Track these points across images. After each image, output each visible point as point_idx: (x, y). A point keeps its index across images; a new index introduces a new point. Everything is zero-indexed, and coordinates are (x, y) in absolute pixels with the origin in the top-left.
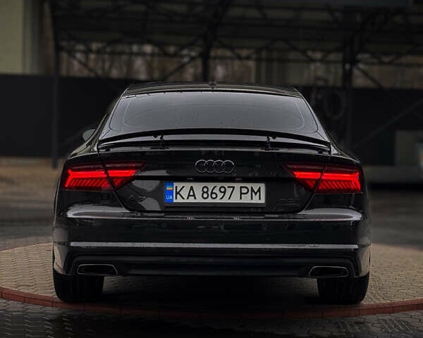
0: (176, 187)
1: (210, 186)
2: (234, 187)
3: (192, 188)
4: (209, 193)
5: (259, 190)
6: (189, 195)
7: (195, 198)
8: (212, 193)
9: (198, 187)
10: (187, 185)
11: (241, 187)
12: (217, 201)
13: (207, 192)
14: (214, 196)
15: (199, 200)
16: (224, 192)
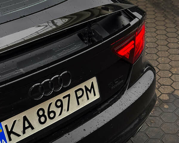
0: (6, 126)
1: (45, 105)
2: (69, 96)
3: (25, 119)
4: (46, 114)
5: (92, 86)
6: (25, 128)
7: (33, 128)
8: (49, 113)
9: (32, 114)
10: (19, 118)
11: (76, 92)
12: (57, 119)
13: (44, 115)
14: (52, 115)
15: (38, 128)
16: (61, 106)
